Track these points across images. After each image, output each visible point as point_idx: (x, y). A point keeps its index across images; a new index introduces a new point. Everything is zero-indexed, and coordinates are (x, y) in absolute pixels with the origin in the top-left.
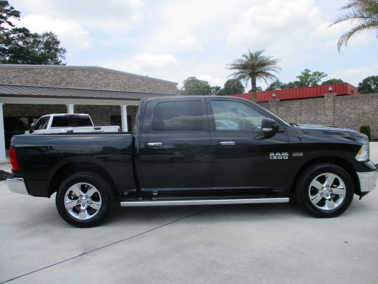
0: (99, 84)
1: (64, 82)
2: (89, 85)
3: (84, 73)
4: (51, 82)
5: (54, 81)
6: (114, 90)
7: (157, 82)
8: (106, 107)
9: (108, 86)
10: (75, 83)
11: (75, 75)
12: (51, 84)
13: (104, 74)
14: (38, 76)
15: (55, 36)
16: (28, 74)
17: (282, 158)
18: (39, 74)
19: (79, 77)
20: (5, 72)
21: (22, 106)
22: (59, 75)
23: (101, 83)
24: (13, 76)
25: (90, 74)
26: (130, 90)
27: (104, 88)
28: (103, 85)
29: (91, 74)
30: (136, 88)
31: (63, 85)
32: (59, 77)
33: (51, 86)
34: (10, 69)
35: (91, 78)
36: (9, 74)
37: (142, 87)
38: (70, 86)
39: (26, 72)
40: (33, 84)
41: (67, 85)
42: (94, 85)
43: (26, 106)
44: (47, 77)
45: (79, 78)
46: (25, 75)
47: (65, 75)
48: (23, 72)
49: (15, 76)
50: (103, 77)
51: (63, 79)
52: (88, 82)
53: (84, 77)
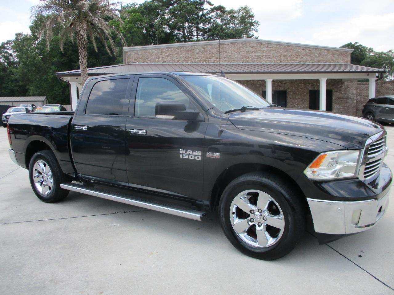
0: (250, 58)
1: (214, 57)
2: (239, 59)
3: (234, 46)
4: (201, 58)
5: (203, 58)
6: (268, 62)
7: (323, 51)
8: (257, 82)
9: (261, 59)
10: (224, 58)
11: (225, 50)
12: (200, 60)
13: (256, 46)
14: (188, 54)
15: (250, 9)
16: (180, 52)
17: (193, 158)
18: (190, 51)
19: (229, 51)
20: (160, 52)
23: (253, 56)
24: (166, 55)
25: (241, 48)
26: (287, 61)
28: (255, 58)
29: (243, 47)
30: (295, 59)
31: (212, 61)
32: (209, 52)
33: (200, 62)
34: (164, 48)
35: (242, 51)
36: (163, 53)
37: (302, 58)
38: (219, 61)
39: (178, 51)
40: (184, 61)
41: (216, 60)
42: (245, 59)
44: (197, 53)
45: (229, 53)
46: (177, 54)
47: (214, 51)
48: (176, 50)
49: (169, 55)
50: (255, 49)
51: (213, 55)
52: (238, 56)
53: (234, 51)
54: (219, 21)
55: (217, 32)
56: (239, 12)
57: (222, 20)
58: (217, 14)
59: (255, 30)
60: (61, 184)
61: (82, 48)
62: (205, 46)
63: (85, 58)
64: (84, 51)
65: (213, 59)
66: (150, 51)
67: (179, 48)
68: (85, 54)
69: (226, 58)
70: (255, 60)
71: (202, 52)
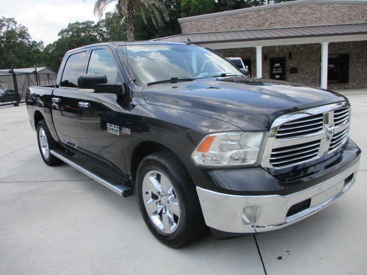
0: (308, 20)
1: (267, 22)
2: (295, 22)
3: (290, 9)
4: (254, 24)
5: (257, 23)
6: (328, 24)
8: (314, 46)
9: (320, 21)
10: (279, 22)
11: (280, 13)
12: (253, 26)
13: (315, 7)
14: (241, 20)
16: (233, 19)
18: (243, 17)
19: (284, 15)
20: (213, 20)
21: (226, 51)
22: (263, 16)
23: (311, 18)
24: (219, 23)
25: (298, 10)
26: (350, 21)
27: (315, 23)
28: (314, 20)
29: (299, 10)
31: (266, 26)
32: (263, 17)
33: (254, 29)
34: (217, 17)
35: (299, 14)
36: (216, 22)
38: (273, 26)
39: (231, 18)
40: (237, 28)
41: (270, 25)
42: (302, 22)
43: (230, 50)
44: (250, 19)
45: (284, 16)
46: (229, 21)
47: (269, 15)
48: (229, 18)
49: (221, 23)
50: (314, 10)
51: (267, 20)
52: (294, 19)
53: (290, 14)
61: (129, 22)
62: (258, 11)
63: (132, 32)
64: (131, 25)
65: (267, 24)
66: (204, 20)
67: (232, 16)
68: (132, 28)
69: (280, 22)
70: (314, 22)
71: (255, 18)
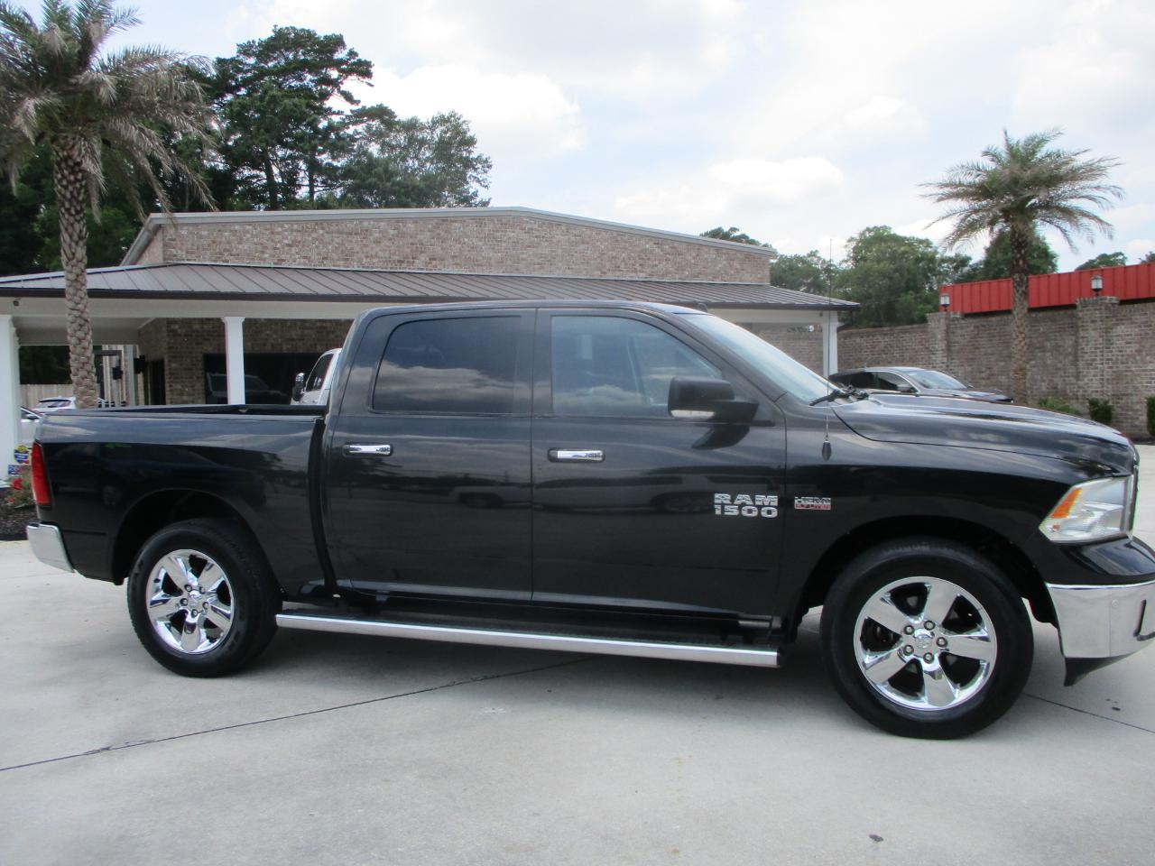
0: (523, 260)
1: (423, 254)
2: (493, 261)
4: (387, 256)
5: (394, 254)
6: (569, 274)
7: (706, 249)
9: (551, 265)
10: (453, 257)
11: (454, 235)
12: (385, 262)
13: (538, 230)
14: (351, 241)
15: (464, 122)
16: (326, 235)
17: (755, 514)
18: (356, 234)
19: (466, 239)
20: (268, 232)
21: (307, 325)
22: (411, 237)
23: (529, 256)
24: (286, 242)
25: (497, 231)
26: (618, 273)
27: (539, 269)
28: (537, 261)
29: (502, 231)
30: (637, 266)
31: (419, 265)
32: (411, 240)
33: (386, 268)
34: (280, 223)
35: (501, 242)
36: (277, 236)
37: (656, 266)
38: (439, 267)
39: (321, 232)
40: (338, 263)
41: (430, 263)
42: (509, 263)
43: (318, 324)
44: (377, 242)
45: (464, 243)
46: (317, 239)
47: (425, 237)
48: (314, 230)
49: (293, 241)
50: (536, 237)
51: (421, 248)
52: (491, 254)
53: (480, 241)
54: (374, 149)
55: (373, 180)
56: (432, 128)
57: (382, 147)
58: (369, 128)
59: (479, 181)
60: (278, 616)
61: (73, 212)
62: (398, 222)
63: (81, 243)
64: (78, 221)
65: (423, 258)
66: (237, 227)
67: (325, 225)
68: (81, 231)
69: (456, 257)
70: (537, 266)
71: (390, 239)
